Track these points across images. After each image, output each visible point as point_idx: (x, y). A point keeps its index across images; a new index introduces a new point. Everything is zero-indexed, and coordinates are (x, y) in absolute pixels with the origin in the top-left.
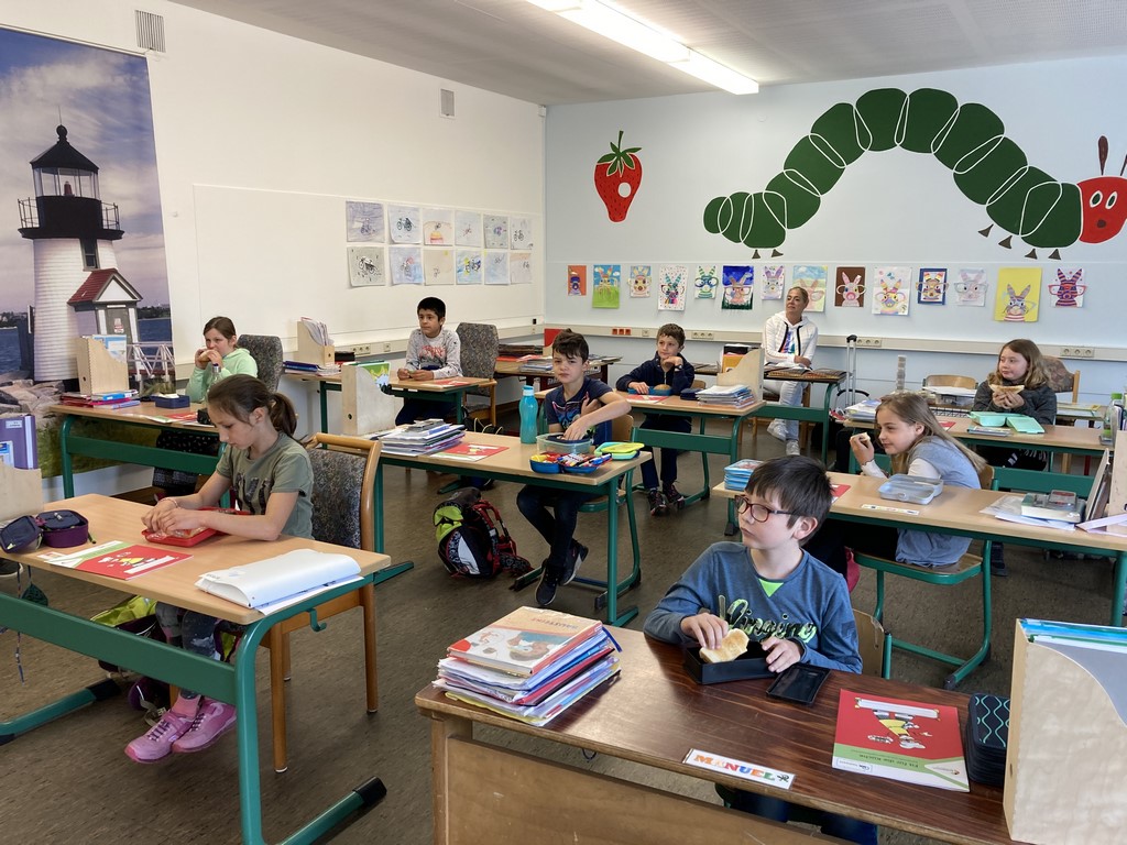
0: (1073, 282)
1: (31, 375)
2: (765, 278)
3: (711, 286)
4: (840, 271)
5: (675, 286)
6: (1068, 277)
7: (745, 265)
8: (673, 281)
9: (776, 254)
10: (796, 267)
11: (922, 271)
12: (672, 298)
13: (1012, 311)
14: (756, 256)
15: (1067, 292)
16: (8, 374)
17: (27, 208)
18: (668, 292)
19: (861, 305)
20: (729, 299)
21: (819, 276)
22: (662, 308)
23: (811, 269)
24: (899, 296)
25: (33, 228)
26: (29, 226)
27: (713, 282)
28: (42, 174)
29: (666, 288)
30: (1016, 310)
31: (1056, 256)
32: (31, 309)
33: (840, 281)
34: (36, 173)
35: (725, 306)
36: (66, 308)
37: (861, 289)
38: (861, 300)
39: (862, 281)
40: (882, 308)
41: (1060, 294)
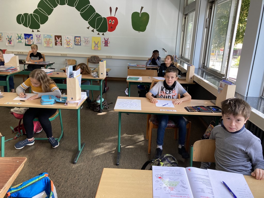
0: (107, 41)
2: (36, 38)
3: (21, 39)
4: (55, 36)
5: (11, 39)
6: (106, 40)
7: (30, 34)
8: (10, 37)
9: (38, 31)
10: (44, 35)
11: (75, 37)
12: (10, 42)
13: (95, 47)
14: (33, 31)
15: (106, 43)
18: (9, 41)
19: (61, 45)
20: (27, 43)
21: (50, 38)
22: (7, 45)
23: (48, 35)
24: (70, 43)
27: (22, 38)
29: (8, 39)
30: (96, 47)
31: (103, 34)
33: (56, 39)
35: (26, 45)
37: (61, 41)
38: (61, 44)
39: (61, 39)
40: (67, 46)
41: (105, 44)
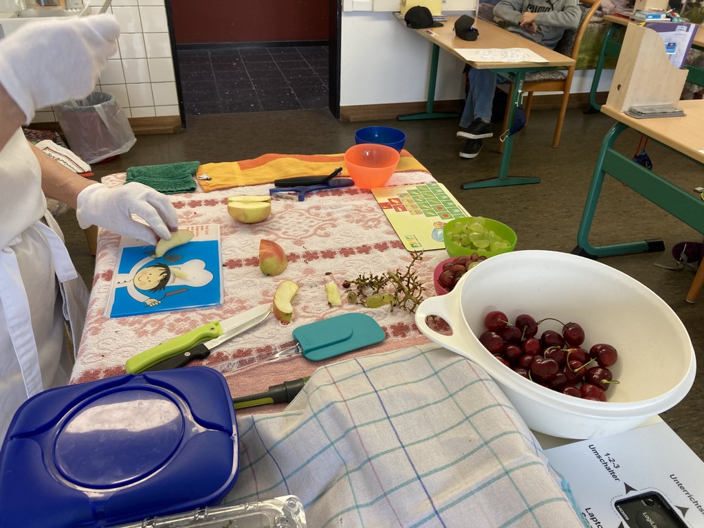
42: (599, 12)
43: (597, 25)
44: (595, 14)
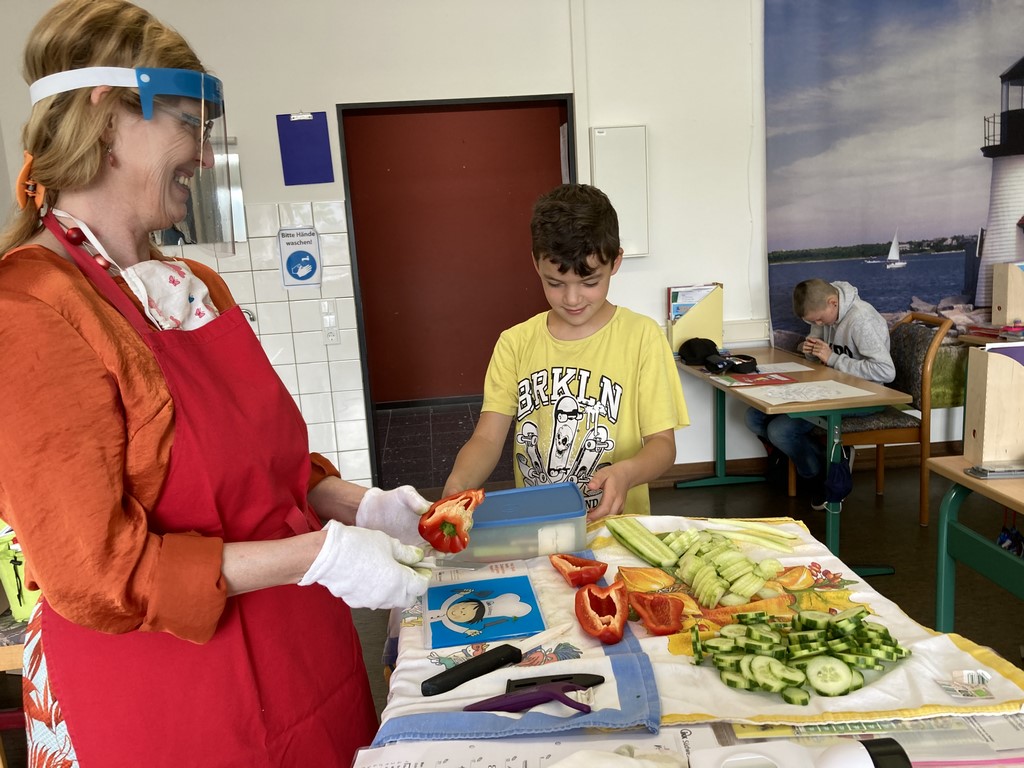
1: (972, 301)
16: (950, 298)
17: (991, 125)
25: (994, 146)
26: (991, 144)
28: (1011, 88)
32: (982, 231)
34: (1005, 87)
36: (1015, 230)
42: (952, 331)
43: (954, 349)
44: (948, 335)
